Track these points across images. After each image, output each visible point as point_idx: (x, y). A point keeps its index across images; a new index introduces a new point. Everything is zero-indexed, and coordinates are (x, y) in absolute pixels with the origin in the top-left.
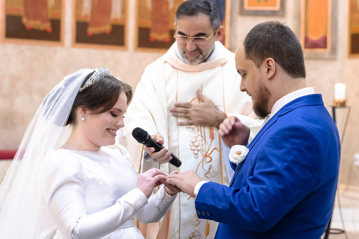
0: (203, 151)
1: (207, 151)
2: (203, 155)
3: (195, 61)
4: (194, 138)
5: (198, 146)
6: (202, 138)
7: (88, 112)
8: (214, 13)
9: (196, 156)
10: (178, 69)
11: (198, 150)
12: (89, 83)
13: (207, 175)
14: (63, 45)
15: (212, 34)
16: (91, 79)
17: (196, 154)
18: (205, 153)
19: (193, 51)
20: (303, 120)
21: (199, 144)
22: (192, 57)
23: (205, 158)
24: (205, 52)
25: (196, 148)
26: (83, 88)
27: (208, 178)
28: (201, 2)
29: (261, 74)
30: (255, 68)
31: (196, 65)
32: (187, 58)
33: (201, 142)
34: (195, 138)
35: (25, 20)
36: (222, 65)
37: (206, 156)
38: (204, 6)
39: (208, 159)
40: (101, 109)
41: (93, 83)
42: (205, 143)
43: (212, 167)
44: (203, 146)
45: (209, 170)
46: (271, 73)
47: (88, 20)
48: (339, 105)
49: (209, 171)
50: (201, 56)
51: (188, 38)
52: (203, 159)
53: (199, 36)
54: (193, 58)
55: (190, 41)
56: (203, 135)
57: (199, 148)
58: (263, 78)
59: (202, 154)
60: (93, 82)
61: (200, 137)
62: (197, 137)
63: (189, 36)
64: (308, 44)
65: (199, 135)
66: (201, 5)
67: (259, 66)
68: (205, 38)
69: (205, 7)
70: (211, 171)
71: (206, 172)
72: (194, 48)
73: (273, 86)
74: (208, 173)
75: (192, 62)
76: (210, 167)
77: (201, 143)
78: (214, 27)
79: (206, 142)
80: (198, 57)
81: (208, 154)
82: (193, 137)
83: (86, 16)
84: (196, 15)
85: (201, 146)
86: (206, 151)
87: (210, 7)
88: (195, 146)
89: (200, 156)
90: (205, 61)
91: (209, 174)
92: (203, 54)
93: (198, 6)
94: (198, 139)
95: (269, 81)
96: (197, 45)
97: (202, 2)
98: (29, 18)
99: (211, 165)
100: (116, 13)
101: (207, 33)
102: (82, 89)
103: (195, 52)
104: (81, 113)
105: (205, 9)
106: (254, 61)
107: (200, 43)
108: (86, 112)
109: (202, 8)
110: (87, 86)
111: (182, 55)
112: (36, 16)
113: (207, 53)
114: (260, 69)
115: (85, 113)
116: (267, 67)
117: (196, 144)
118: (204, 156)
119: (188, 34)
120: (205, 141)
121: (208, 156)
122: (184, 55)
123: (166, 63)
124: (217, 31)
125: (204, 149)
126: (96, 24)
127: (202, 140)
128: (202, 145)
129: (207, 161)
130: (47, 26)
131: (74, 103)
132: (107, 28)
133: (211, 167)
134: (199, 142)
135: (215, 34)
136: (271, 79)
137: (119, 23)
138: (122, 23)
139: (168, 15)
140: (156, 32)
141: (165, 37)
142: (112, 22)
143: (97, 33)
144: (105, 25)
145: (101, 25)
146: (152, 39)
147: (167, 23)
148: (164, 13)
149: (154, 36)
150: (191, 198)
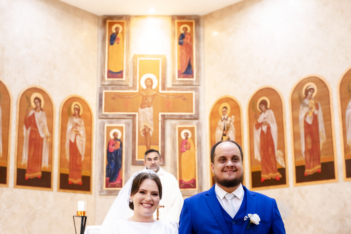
14: (8, 187)
47: (26, 168)
63: (152, 159)
64: (182, 185)
83: (24, 165)
100: (45, 164)
107: (155, 161)
126: (31, 171)
132: (39, 174)
137: (47, 170)
138: (49, 171)
139: (81, 165)
140: (72, 178)
141: (78, 181)
142: (42, 170)
143: (31, 178)
144: (37, 172)
145: (34, 172)
146: (70, 183)
147: (80, 171)
148: (78, 163)
149: (71, 180)
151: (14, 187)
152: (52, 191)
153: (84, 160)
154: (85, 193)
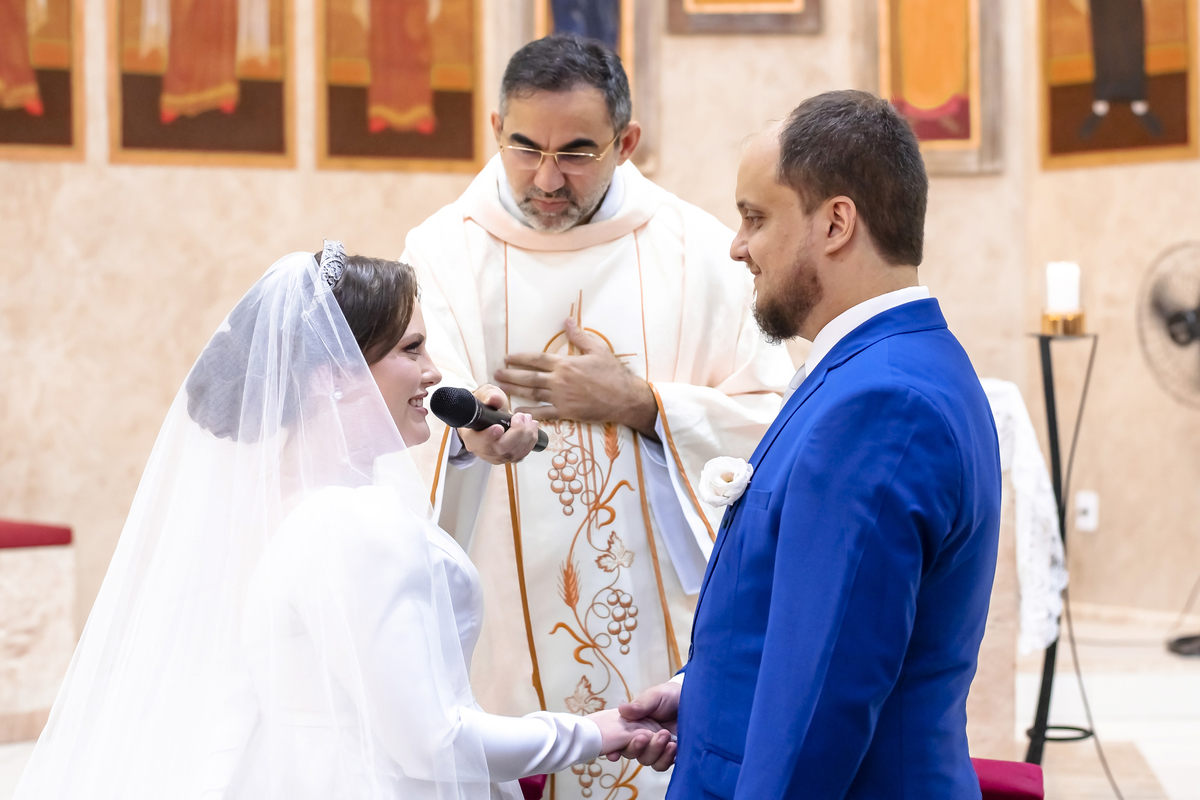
0: (587, 491)
1: (598, 493)
2: (588, 504)
3: (559, 223)
4: (560, 455)
5: (573, 479)
6: (583, 454)
8: (618, 81)
9: (568, 509)
10: (506, 243)
11: (573, 492)
13: (604, 562)
14: (80, 158)
15: (612, 145)
17: (569, 503)
18: (592, 498)
19: (555, 192)
20: (894, 369)
21: (577, 471)
22: (549, 212)
23: (594, 512)
25: (567, 483)
27: (606, 569)
28: (579, 48)
29: (811, 234)
30: (797, 211)
31: (561, 233)
32: (535, 213)
33: (582, 465)
34: (564, 454)
36: (636, 231)
37: (597, 506)
38: (589, 61)
39: (604, 515)
42: (593, 469)
43: (617, 538)
44: (586, 479)
45: (610, 547)
46: (839, 239)
47: (162, 67)
48: (1060, 329)
49: (608, 550)
50: (574, 211)
51: (543, 153)
52: (588, 517)
53: (576, 148)
54: (553, 214)
55: (549, 162)
56: (587, 446)
57: (575, 485)
58: (813, 245)
59: (585, 501)
61: (577, 451)
62: (569, 451)
63: (546, 149)
65: (574, 446)
66: (581, 59)
67: (809, 210)
68: (591, 155)
69: (593, 65)
70: (615, 548)
71: (602, 554)
72: (559, 183)
73: (834, 276)
74: (605, 556)
75: (548, 224)
76: (611, 537)
77: (581, 470)
78: (617, 125)
79: (596, 466)
81: (602, 501)
82: (558, 453)
83: (154, 54)
84: (568, 88)
85: (582, 479)
86: (595, 492)
87: (604, 64)
88: (565, 479)
89: (581, 510)
90: (586, 220)
91: (608, 558)
93: (574, 62)
94: (571, 457)
95: (828, 259)
96: (566, 176)
97: (583, 49)
99: (613, 533)
100: (252, 43)
101: (598, 141)
103: (558, 197)
105: (591, 72)
106: (800, 193)
107: (574, 171)
109: (583, 67)
111: (519, 205)
114: (811, 219)
116: (830, 219)
117: (568, 472)
118: (591, 506)
119: (542, 142)
120: (594, 462)
121: (603, 506)
122: (526, 206)
123: (469, 222)
124: (623, 136)
125: (591, 487)
126: (190, 81)
127: (584, 461)
128: (585, 475)
129: (600, 522)
130: (27, 95)
132: (224, 93)
133: (614, 538)
134: (575, 466)
135: (617, 144)
136: (833, 254)
137: (265, 73)
138: (275, 75)
139: (425, 41)
140: (387, 100)
141: (417, 115)
142: (240, 72)
143: (191, 112)
144: (217, 82)
145: (202, 86)
146: (375, 126)
147: (423, 68)
148: (414, 32)
149: (381, 113)
150: (560, 629)
151: (113, 160)
152: (292, 165)
153: (443, 16)
154: (449, 171)
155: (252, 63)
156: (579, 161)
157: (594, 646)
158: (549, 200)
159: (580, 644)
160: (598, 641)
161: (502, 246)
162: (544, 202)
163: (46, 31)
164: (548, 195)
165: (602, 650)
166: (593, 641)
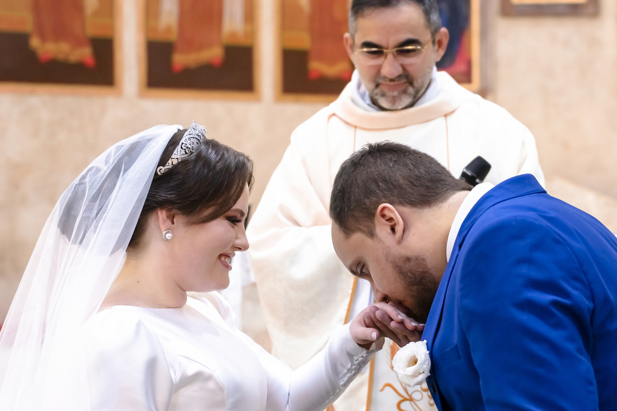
3: (401, 100)
7: (179, 220)
10: (356, 127)
12: (178, 155)
14: (120, 94)
16: (182, 148)
19: (396, 77)
22: (393, 92)
24: (420, 81)
26: (166, 167)
35: (35, 42)
36: (446, 116)
40: (208, 212)
41: (186, 155)
47: (173, 36)
50: (411, 90)
51: (385, 52)
53: (408, 44)
54: (396, 93)
55: (390, 57)
60: (186, 153)
63: (387, 48)
68: (419, 47)
72: (399, 71)
75: (393, 101)
78: (433, 28)
80: (405, 92)
83: (169, 29)
84: (397, 4)
92: (416, 84)
96: (403, 67)
98: (43, 38)
100: (233, 22)
101: (422, 40)
102: (163, 169)
103: (399, 80)
104: (164, 222)
107: (408, 61)
108: (175, 220)
110: (175, 162)
112: (61, 33)
113: (423, 83)
115: (173, 223)
119: (383, 43)
122: (377, 90)
123: (334, 117)
124: (437, 38)
126: (190, 45)
130: (84, 54)
131: (147, 200)
132: (214, 54)
135: (434, 43)
137: (241, 40)
138: (248, 43)
139: (346, 21)
140: (321, 59)
142: (225, 40)
143: (192, 65)
144: (209, 46)
145: (200, 47)
146: (313, 75)
148: (338, 16)
149: (317, 67)
150: (388, 388)
151: (141, 95)
152: (258, 99)
155: (233, 35)
156: (412, 54)
157: (411, 399)
158: (392, 83)
159: (401, 399)
160: (414, 396)
161: (353, 129)
162: (389, 86)
163: (97, 13)
164: (392, 80)
165: (417, 402)
166: (410, 396)
